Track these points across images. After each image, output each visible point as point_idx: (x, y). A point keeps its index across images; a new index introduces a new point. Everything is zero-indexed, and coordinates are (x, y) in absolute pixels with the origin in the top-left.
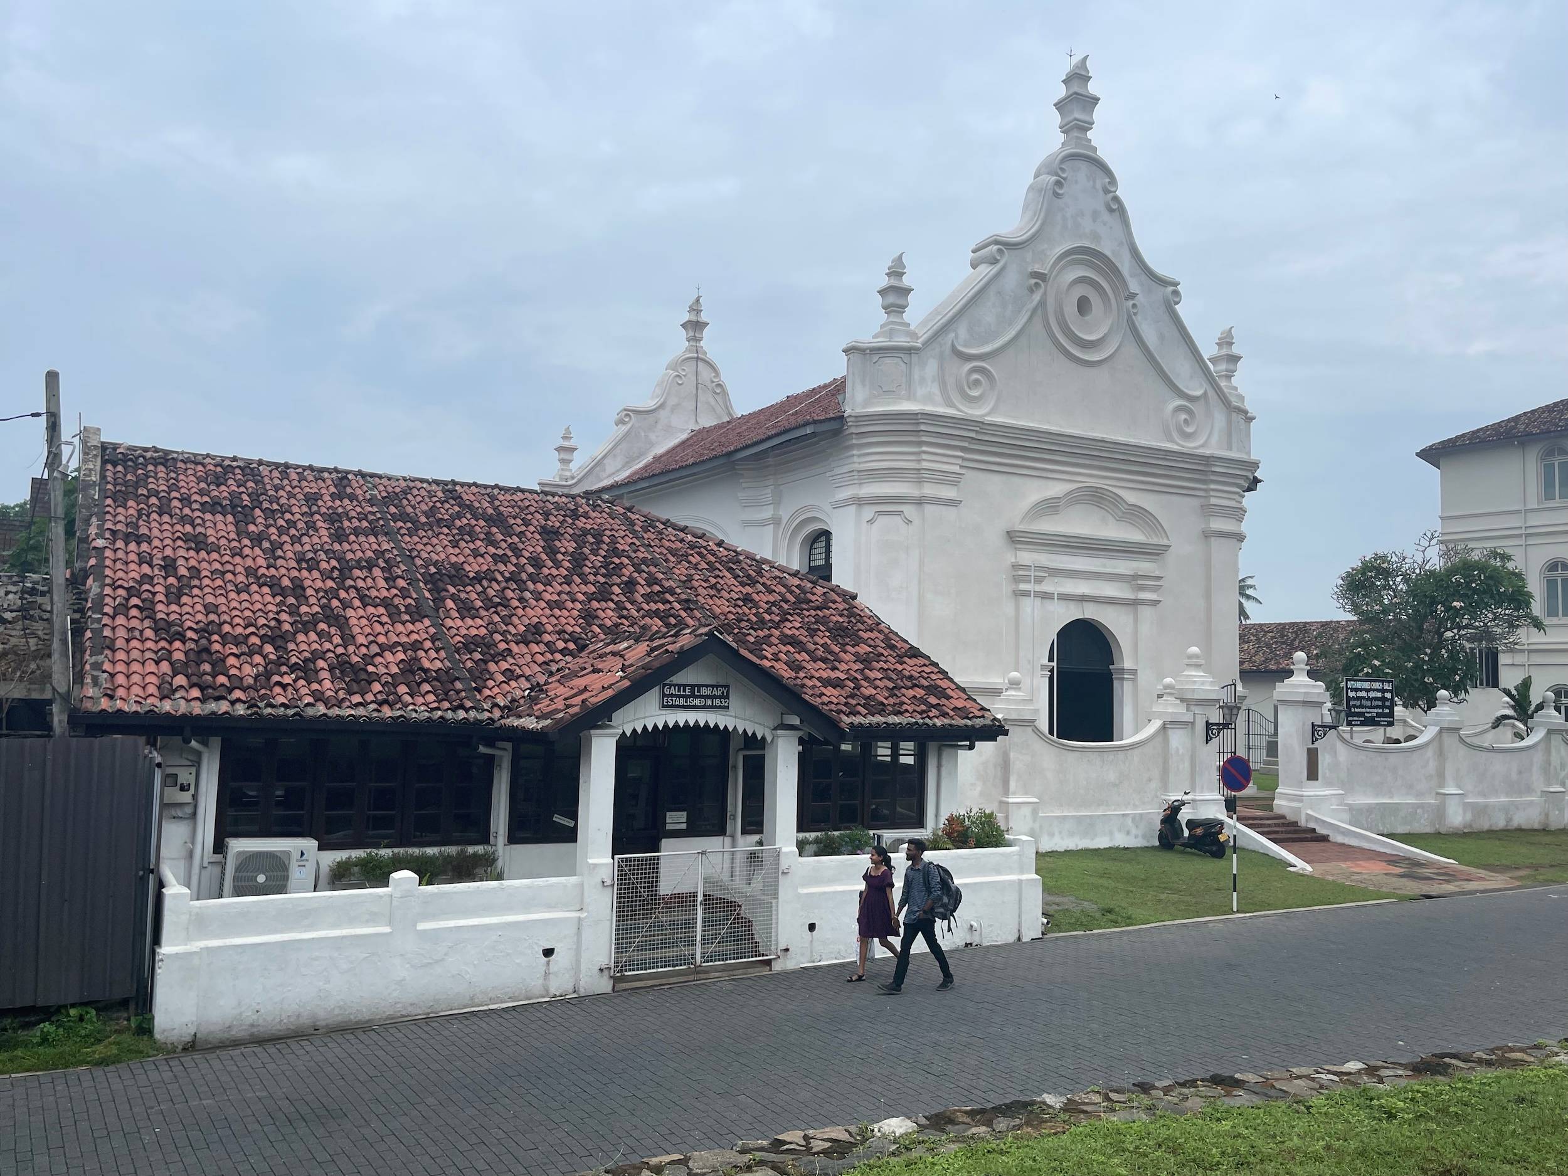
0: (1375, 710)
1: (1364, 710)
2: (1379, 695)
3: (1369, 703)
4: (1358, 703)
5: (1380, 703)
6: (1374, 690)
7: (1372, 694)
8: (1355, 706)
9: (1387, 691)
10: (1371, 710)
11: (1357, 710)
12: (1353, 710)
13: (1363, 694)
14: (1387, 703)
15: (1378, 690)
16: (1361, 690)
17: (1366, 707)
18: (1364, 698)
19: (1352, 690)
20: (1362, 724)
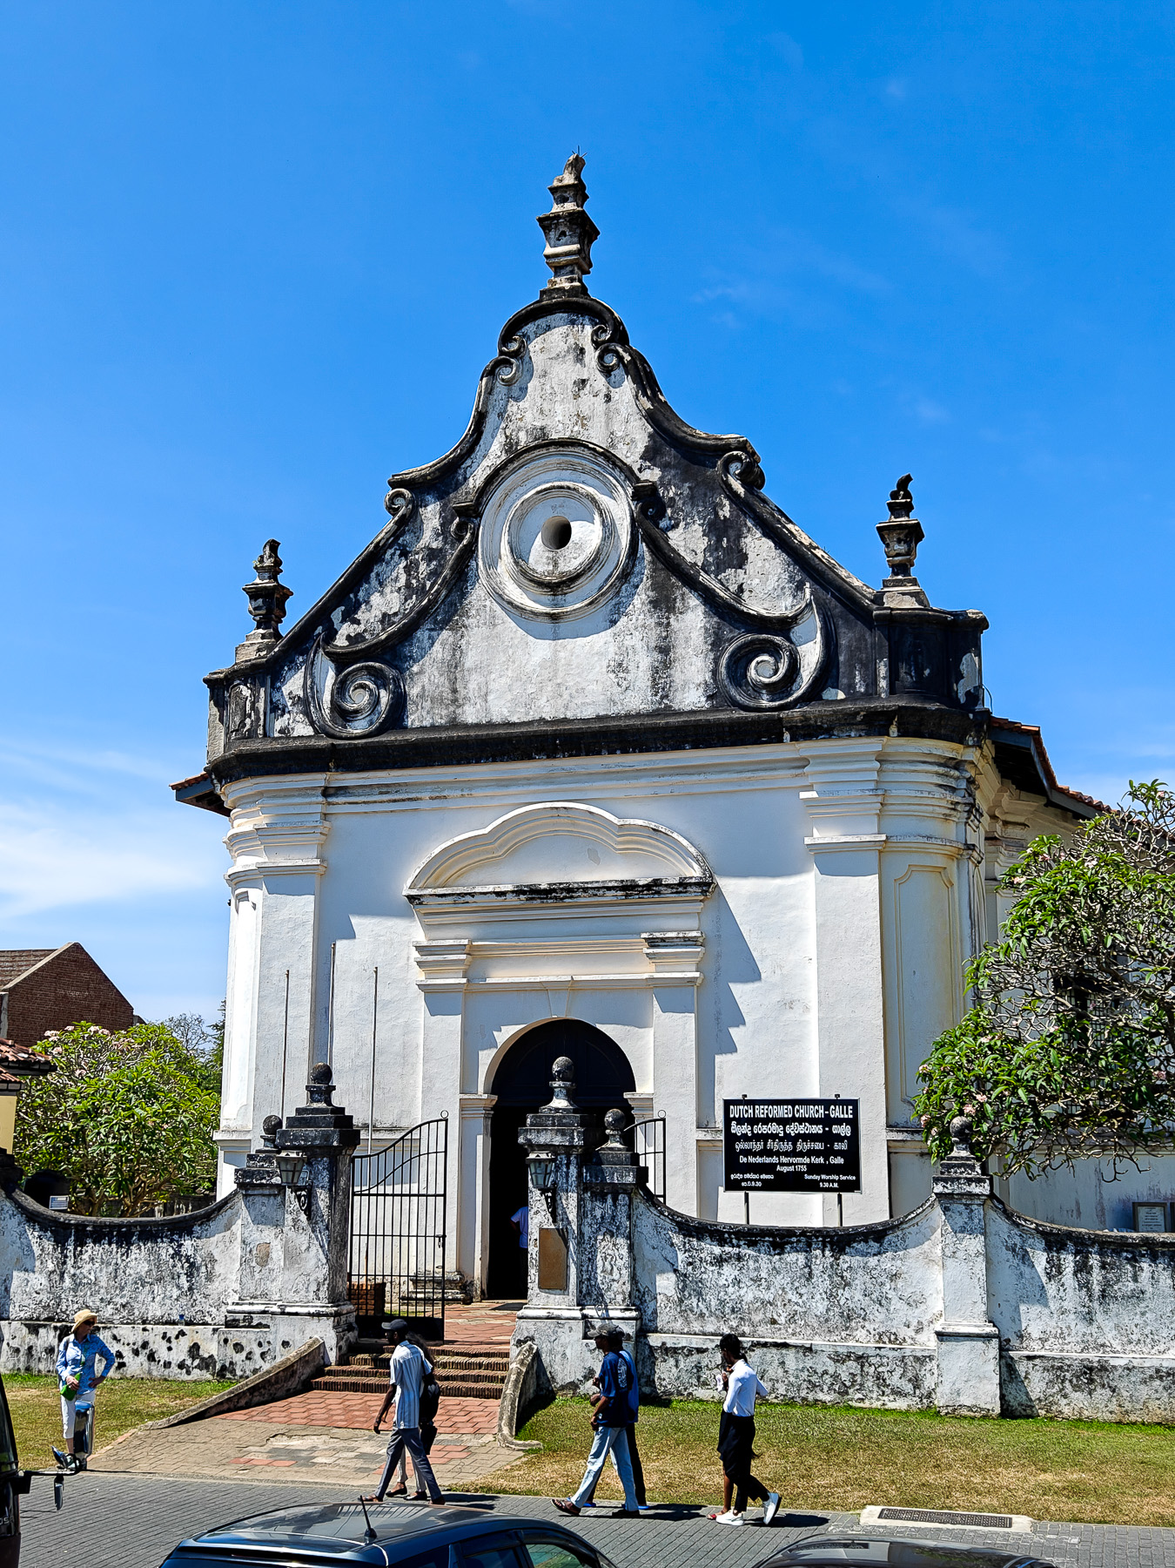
0: (807, 1160)
1: (775, 1160)
2: (817, 1129)
3: (788, 1146)
4: (759, 1146)
5: (819, 1146)
6: (801, 1121)
8: (747, 1153)
9: (839, 1121)
10: (795, 1160)
11: (752, 1160)
12: (743, 1160)
14: (843, 1146)
16: (766, 1121)
17: (778, 1154)
18: (774, 1137)
19: (740, 1121)
20: (767, 1186)
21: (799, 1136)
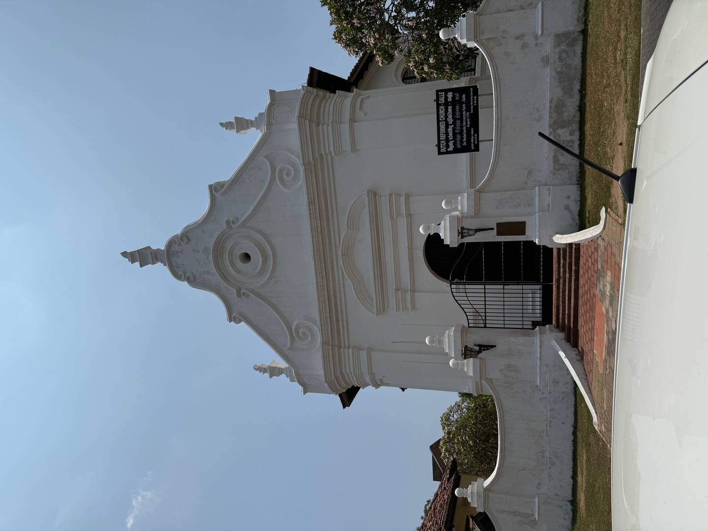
0: (464, 112)
1: (464, 128)
2: (450, 109)
3: (458, 122)
4: (458, 136)
5: (457, 108)
6: (446, 117)
7: (450, 121)
8: (462, 142)
9: (446, 98)
10: (464, 118)
11: (465, 140)
12: (465, 144)
13: (450, 130)
14: (457, 95)
15: (446, 111)
16: (447, 134)
17: (462, 127)
18: (454, 129)
19: (447, 146)
20: (477, 131)
21: (453, 117)
